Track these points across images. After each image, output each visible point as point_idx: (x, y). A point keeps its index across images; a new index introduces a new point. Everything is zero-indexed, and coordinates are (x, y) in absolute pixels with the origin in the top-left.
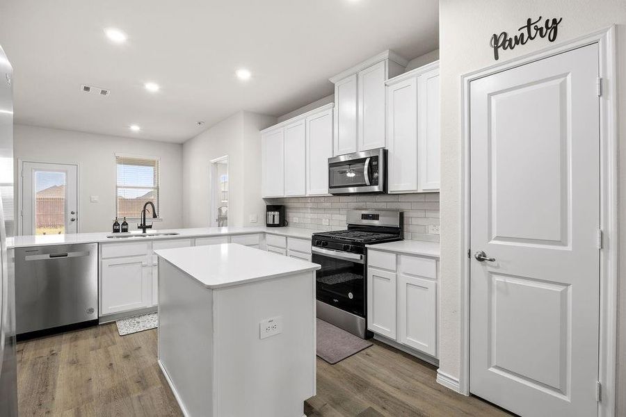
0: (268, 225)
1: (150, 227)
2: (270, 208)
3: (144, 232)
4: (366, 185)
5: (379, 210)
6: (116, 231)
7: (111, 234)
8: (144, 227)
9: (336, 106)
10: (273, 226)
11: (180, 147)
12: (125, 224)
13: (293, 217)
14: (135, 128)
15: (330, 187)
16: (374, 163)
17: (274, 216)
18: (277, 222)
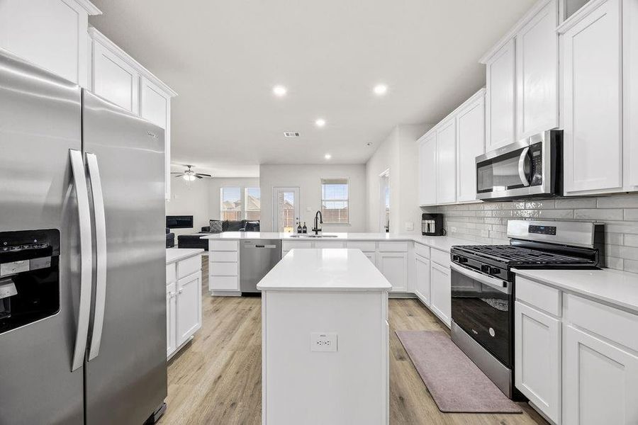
0: (424, 234)
1: (320, 230)
2: (425, 217)
3: (317, 234)
4: (522, 186)
5: (559, 220)
6: (299, 232)
7: (296, 234)
8: (316, 230)
9: (488, 93)
10: (429, 234)
11: (364, 166)
12: (305, 227)
13: (450, 226)
14: (328, 157)
15: (478, 192)
16: (535, 154)
17: (429, 224)
18: (433, 230)
